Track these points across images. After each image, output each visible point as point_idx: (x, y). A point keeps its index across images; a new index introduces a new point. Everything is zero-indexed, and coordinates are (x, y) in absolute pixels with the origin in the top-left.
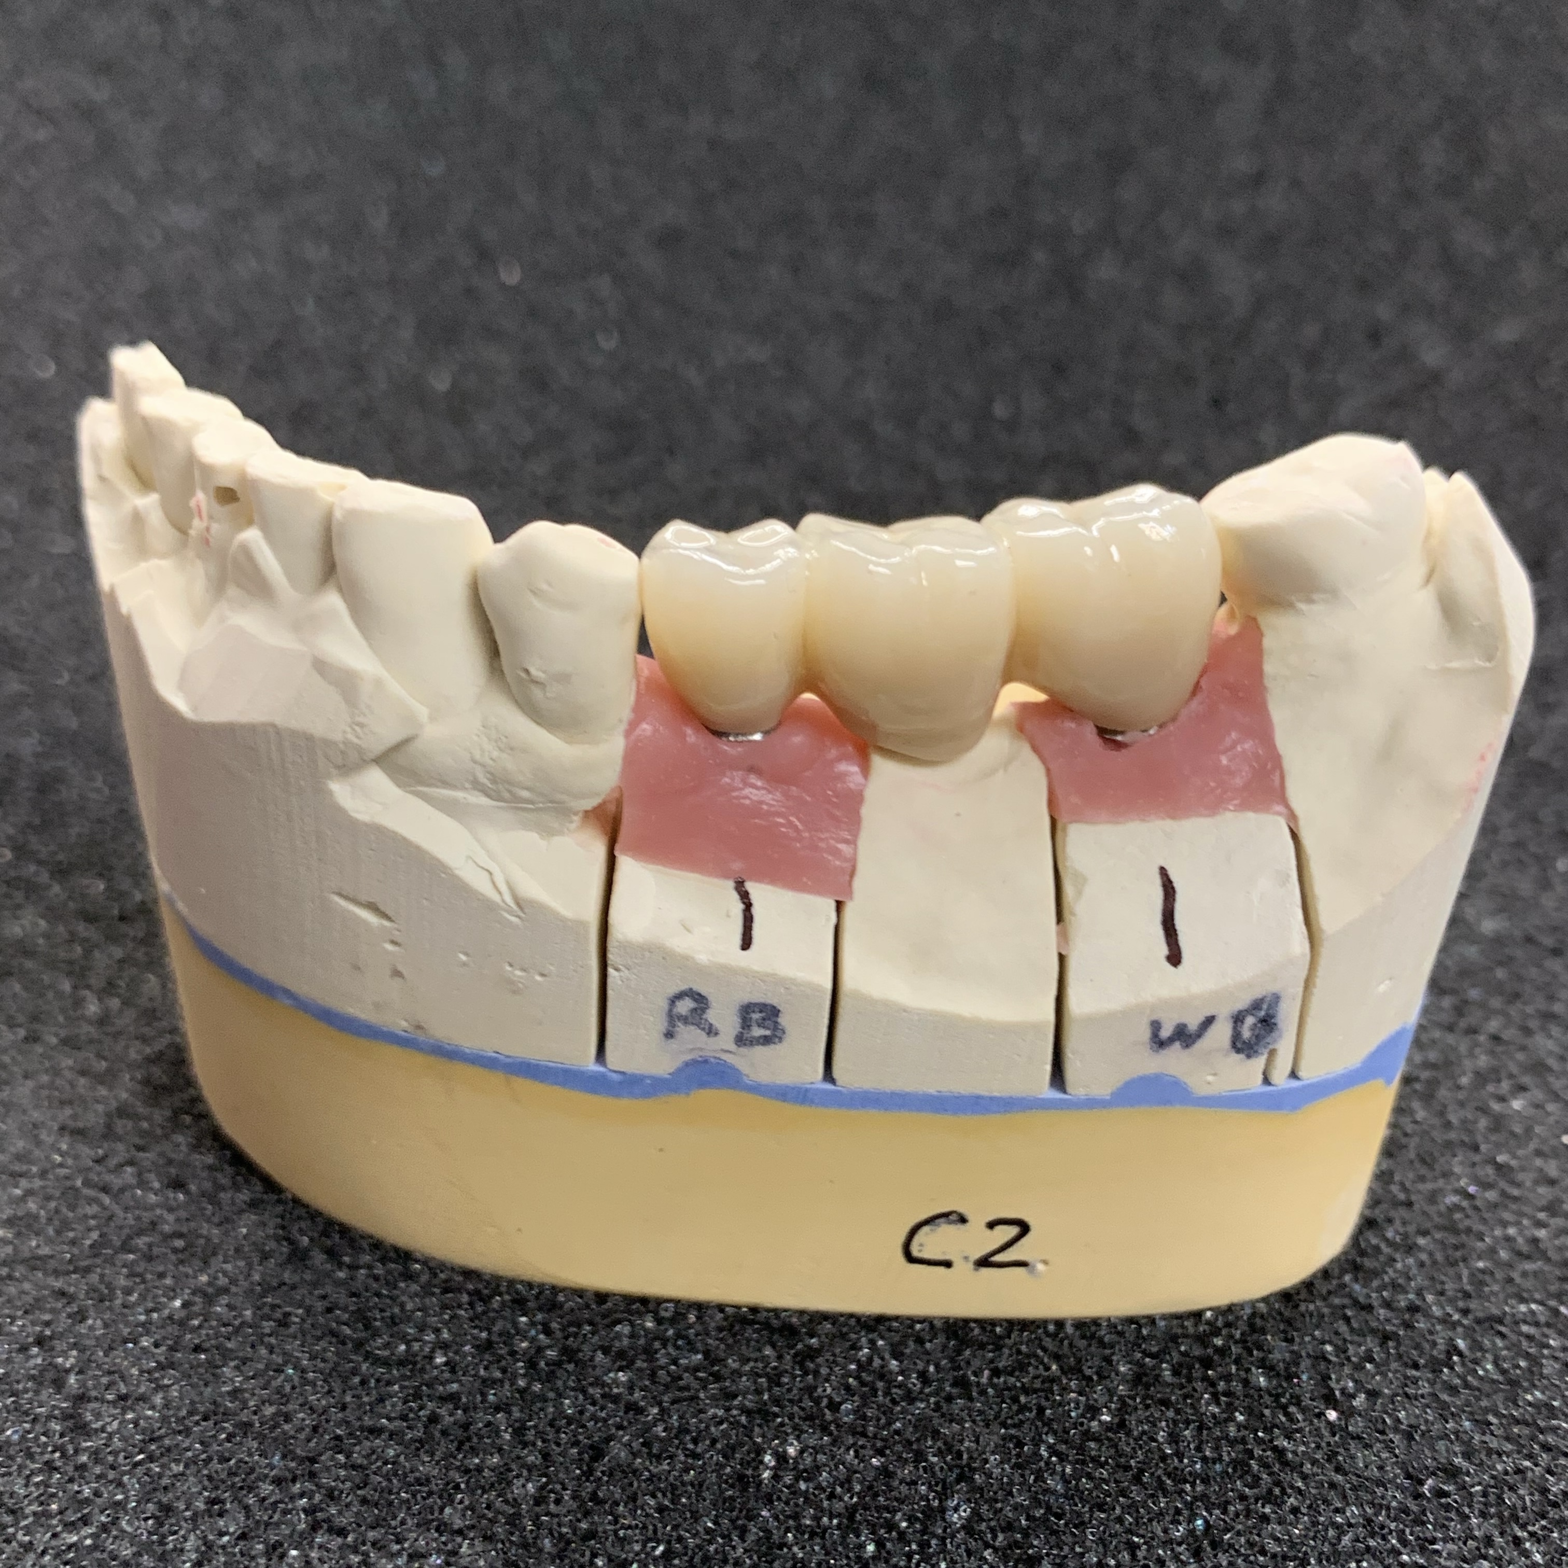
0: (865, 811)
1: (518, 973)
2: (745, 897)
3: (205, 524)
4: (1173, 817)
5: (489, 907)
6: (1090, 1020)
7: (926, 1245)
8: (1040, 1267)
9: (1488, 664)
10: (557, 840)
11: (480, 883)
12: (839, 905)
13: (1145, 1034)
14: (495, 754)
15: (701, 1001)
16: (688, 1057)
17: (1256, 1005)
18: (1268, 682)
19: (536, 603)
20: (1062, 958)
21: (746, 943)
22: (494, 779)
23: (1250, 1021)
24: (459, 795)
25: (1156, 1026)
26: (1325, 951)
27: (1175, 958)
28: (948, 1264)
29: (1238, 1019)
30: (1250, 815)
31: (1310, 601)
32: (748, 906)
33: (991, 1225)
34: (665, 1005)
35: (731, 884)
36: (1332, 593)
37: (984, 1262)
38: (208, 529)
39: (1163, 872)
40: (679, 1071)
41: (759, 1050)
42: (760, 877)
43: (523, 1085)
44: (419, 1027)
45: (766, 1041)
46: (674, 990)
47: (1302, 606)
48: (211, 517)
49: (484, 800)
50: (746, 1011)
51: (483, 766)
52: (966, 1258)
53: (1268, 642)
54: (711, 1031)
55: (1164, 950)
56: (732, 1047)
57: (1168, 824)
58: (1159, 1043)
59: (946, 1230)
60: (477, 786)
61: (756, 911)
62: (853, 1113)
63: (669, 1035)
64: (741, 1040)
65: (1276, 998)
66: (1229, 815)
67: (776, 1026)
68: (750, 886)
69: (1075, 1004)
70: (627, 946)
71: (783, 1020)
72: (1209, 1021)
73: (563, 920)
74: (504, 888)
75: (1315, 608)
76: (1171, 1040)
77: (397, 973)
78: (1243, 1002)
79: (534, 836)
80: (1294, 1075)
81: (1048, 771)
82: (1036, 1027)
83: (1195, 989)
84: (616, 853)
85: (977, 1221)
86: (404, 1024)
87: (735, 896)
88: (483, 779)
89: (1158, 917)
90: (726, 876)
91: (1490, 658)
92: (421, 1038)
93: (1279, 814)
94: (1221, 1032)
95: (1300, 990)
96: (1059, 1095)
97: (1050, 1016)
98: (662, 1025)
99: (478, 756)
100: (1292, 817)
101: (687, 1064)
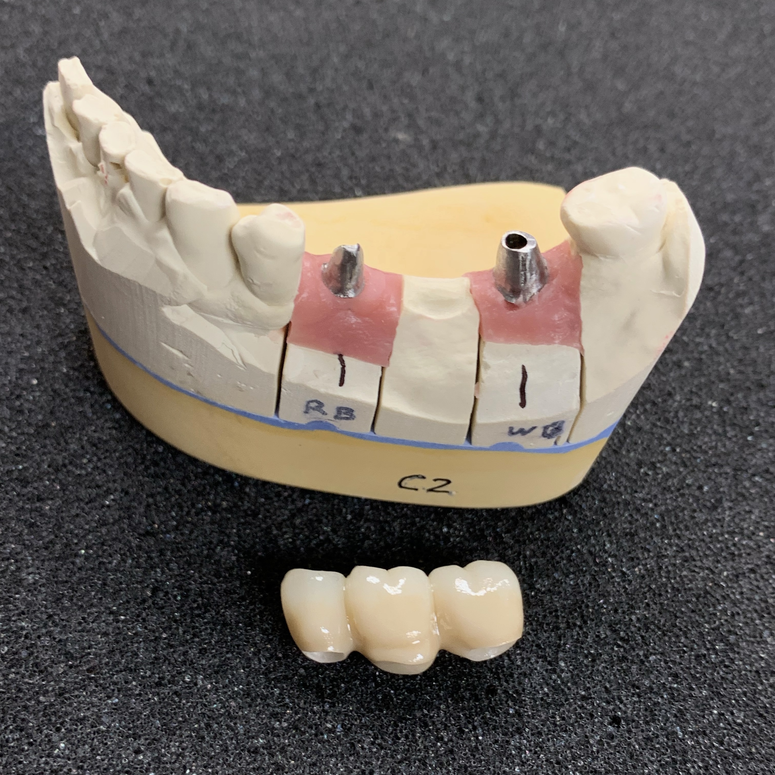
0: (398, 329)
1: (243, 385)
2: (342, 362)
3: (105, 175)
4: (532, 344)
5: (231, 363)
6: (484, 425)
7: (408, 483)
8: (454, 493)
9: (678, 296)
10: (262, 337)
11: (227, 354)
12: (383, 369)
13: (507, 430)
14: (237, 307)
15: (320, 405)
16: (314, 420)
17: (554, 424)
18: (581, 289)
19: (258, 255)
20: (475, 399)
21: (342, 383)
22: (235, 316)
23: (551, 428)
24: (220, 319)
25: (511, 429)
26: (586, 408)
27: (523, 404)
28: (416, 490)
29: (546, 428)
30: (565, 347)
31: (606, 257)
32: (343, 367)
33: (435, 480)
34: (305, 403)
35: (337, 357)
36: (615, 256)
37: (431, 490)
38: (106, 177)
39: (523, 367)
40: (309, 423)
41: (343, 421)
42: (349, 355)
43: (242, 418)
44: (198, 392)
45: (347, 419)
46: (309, 399)
47: (602, 259)
48: (108, 173)
49: (231, 322)
50: (339, 410)
51: (231, 311)
52: (424, 489)
53: (584, 271)
54: (324, 413)
55: (519, 400)
56: (333, 419)
57: (529, 346)
58: (511, 432)
59: (416, 480)
60: (227, 317)
61: (346, 369)
62: (383, 444)
63: (306, 412)
64: (336, 417)
65: (563, 422)
66: (556, 345)
67: (352, 415)
68: (345, 358)
69: (479, 419)
70: (289, 383)
71: (355, 413)
72: (534, 428)
73: (264, 373)
74: (238, 357)
75: (608, 260)
76: (517, 433)
77: (189, 374)
78: (549, 423)
79: (253, 335)
80: (568, 441)
81: (481, 316)
82: (461, 426)
83: (529, 418)
84: (287, 342)
85: (430, 478)
86: (192, 390)
87: (338, 362)
88: (230, 315)
89: (518, 386)
90: (335, 353)
91: (679, 293)
92: (200, 396)
93: (576, 347)
94: (539, 431)
95: (573, 419)
96: (468, 445)
97: (468, 422)
98: (304, 409)
99: (229, 307)
100: (582, 349)
101: (313, 422)
